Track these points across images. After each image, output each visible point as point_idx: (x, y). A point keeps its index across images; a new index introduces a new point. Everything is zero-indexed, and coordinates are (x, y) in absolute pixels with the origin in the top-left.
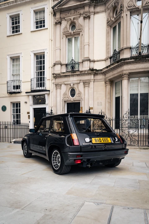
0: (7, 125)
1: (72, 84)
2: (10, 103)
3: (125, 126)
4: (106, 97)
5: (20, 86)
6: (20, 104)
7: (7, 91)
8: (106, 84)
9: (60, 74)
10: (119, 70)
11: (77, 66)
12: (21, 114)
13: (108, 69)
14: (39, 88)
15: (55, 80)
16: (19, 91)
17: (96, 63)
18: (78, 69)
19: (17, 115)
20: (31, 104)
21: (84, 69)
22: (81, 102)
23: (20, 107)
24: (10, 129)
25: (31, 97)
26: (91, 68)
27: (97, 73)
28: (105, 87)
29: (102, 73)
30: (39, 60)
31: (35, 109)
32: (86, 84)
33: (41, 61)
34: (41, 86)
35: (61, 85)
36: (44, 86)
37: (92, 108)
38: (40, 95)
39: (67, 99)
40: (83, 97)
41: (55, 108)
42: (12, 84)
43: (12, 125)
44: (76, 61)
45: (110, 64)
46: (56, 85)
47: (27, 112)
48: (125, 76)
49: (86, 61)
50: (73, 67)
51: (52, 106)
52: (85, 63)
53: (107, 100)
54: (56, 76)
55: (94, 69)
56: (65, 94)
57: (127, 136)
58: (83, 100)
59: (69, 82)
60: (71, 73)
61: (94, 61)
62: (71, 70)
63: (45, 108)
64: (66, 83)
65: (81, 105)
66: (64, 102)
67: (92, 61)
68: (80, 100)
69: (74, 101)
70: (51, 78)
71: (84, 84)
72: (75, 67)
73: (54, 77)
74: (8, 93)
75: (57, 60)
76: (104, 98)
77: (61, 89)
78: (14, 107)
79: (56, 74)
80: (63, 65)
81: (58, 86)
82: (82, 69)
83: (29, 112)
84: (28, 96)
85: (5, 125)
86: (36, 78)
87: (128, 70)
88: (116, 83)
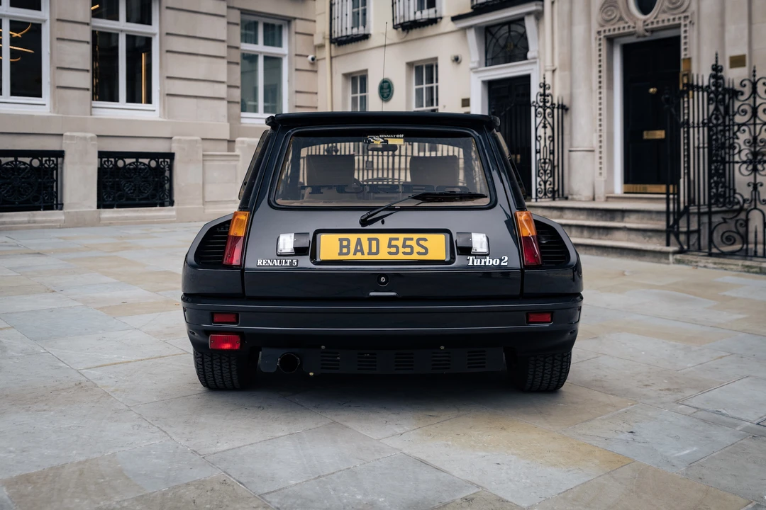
2: (405, 66)
6: (437, 67)
7: (394, 19)
12: (441, 108)
16: (432, 16)
20: (475, 65)
22: (683, 35)
23: (438, 80)
25: (472, 35)
31: (490, 85)
37: (740, 60)
38: (509, 23)
39: (616, 27)
40: (693, 8)
41: (567, 75)
47: (463, 100)
51: (557, 64)
56: (609, 4)
58: (695, 21)
63: (527, 78)
65: (683, 47)
66: (604, 42)
68: (678, 26)
69: (653, 31)
74: (395, 27)
78: (419, 81)
83: (469, 100)
84: (464, 29)
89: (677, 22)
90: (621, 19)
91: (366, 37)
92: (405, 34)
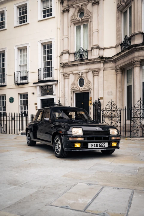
0: (14, 116)
1: (80, 74)
2: (17, 94)
3: (137, 117)
4: (117, 86)
5: (27, 76)
6: (27, 95)
7: (15, 82)
8: (117, 73)
9: (68, 63)
10: (130, 57)
11: (85, 54)
12: (28, 105)
13: (119, 56)
14: (46, 78)
15: (63, 69)
16: (27, 82)
17: (105, 50)
18: (87, 58)
19: (25, 107)
20: (39, 95)
21: (93, 57)
22: (90, 92)
23: (27, 98)
24: (17, 121)
25: (38, 88)
26: (101, 55)
27: (107, 61)
28: (116, 76)
29: (112, 61)
30: (46, 50)
31: (42, 100)
32: (95, 72)
33: (48, 51)
34: (49, 76)
35: (69, 75)
36: (51, 76)
37: (102, 98)
38: (48, 86)
39: (75, 89)
40: (92, 86)
41: (63, 99)
42: (19, 75)
43: (20, 116)
44: (85, 49)
45: (120, 51)
46: (64, 75)
47: (35, 104)
48: (137, 63)
49: (95, 49)
50: (81, 56)
51: (60, 96)
52: (94, 51)
53: (118, 89)
54: (64, 66)
55: (104, 56)
56: (73, 84)
57: (139, 127)
58: (93, 89)
59: (78, 72)
60: (80, 62)
61: (104, 49)
62: (79, 59)
63: (53, 99)
64: (74, 72)
65: (90, 94)
66: (72, 92)
67: (102, 49)
68: (89, 90)
69: (83, 91)
70: (58, 68)
71: (93, 73)
72: (83, 56)
73: (62, 66)
74: (15, 84)
75: (65, 49)
76: (115, 87)
77: (69, 79)
78: (21, 98)
79: (64, 64)
80: (71, 54)
81: (65, 75)
82: (91, 57)
83: (37, 103)
84: (36, 86)
85: (12, 117)
86: (44, 68)
87: (140, 57)
88: (128, 71)
89: (89, 89)
90: (76, 87)
91: (5, 86)
92: (18, 86)
